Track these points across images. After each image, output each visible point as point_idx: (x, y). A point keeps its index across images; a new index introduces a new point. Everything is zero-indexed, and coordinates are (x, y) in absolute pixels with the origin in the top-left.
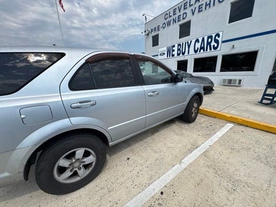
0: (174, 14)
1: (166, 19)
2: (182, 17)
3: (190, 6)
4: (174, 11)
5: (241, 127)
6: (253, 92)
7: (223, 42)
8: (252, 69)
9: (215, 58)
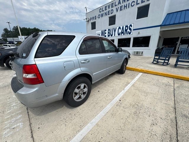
0: (105, 10)
1: (100, 12)
2: (110, 12)
3: (115, 6)
4: (106, 7)
5: (146, 74)
6: (148, 58)
7: (134, 30)
8: (148, 46)
9: (129, 39)
